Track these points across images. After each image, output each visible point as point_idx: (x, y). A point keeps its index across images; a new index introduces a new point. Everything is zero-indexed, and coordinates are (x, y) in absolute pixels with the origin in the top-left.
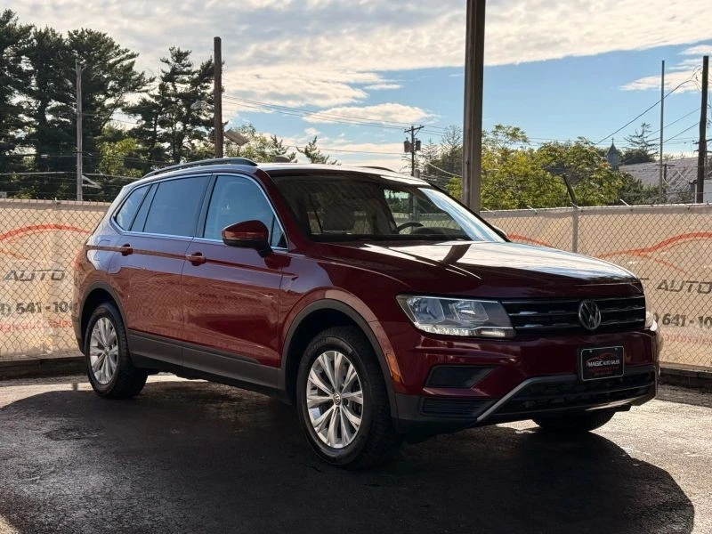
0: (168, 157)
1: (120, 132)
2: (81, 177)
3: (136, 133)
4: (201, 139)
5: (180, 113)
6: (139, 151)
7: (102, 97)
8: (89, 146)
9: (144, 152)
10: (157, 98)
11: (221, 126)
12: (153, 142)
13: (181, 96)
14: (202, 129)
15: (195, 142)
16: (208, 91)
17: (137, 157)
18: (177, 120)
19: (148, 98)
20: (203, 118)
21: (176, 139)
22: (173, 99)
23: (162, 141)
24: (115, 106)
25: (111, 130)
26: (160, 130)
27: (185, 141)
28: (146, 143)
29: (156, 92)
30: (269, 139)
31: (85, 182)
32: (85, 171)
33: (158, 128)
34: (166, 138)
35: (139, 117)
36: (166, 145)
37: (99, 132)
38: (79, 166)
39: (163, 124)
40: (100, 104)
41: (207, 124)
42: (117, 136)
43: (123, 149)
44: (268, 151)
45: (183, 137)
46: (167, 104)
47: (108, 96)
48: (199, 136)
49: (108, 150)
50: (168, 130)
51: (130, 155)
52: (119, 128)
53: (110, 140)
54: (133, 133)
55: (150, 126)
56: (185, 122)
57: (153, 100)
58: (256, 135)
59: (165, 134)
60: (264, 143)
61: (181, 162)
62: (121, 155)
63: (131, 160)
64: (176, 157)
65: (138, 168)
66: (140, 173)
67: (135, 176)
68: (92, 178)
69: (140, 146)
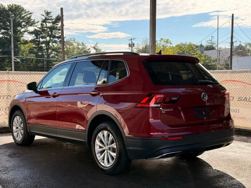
0: (45, 49)
1: (27, 41)
2: (13, 57)
4: (56, 43)
5: (48, 34)
6: (34, 48)
7: (20, 28)
8: (16, 46)
9: (36, 48)
10: (40, 28)
11: (63, 38)
12: (39, 44)
13: (49, 28)
14: (56, 39)
15: (54, 44)
16: (58, 26)
17: (33, 50)
18: (47, 36)
19: (37, 29)
20: (57, 35)
21: (47, 43)
22: (46, 29)
23: (42, 44)
24: (25, 31)
25: (24, 40)
26: (41, 40)
27: (50, 44)
28: (36, 45)
29: (40, 26)
30: (80, 43)
31: (15, 59)
33: (41, 39)
34: (43, 43)
35: (34, 35)
36: (44, 45)
37: (19, 41)
38: (13, 54)
39: (42, 38)
40: (19, 31)
41: (58, 38)
42: (26, 42)
43: (28, 47)
44: (80, 47)
45: (50, 42)
46: (44, 31)
47: (22, 28)
48: (55, 42)
49: (22, 47)
50: (44, 40)
51: (31, 49)
52: (26, 39)
53: (23, 44)
54: (31, 41)
55: (38, 38)
56: (50, 36)
57: (38, 29)
58: (76, 41)
59: (43, 41)
60: (79, 44)
61: (49, 51)
62: (27, 49)
63: (31, 51)
64: (47, 49)
65: (34, 54)
66: (34, 55)
67: (32, 56)
68: (17, 58)
69: (34, 46)
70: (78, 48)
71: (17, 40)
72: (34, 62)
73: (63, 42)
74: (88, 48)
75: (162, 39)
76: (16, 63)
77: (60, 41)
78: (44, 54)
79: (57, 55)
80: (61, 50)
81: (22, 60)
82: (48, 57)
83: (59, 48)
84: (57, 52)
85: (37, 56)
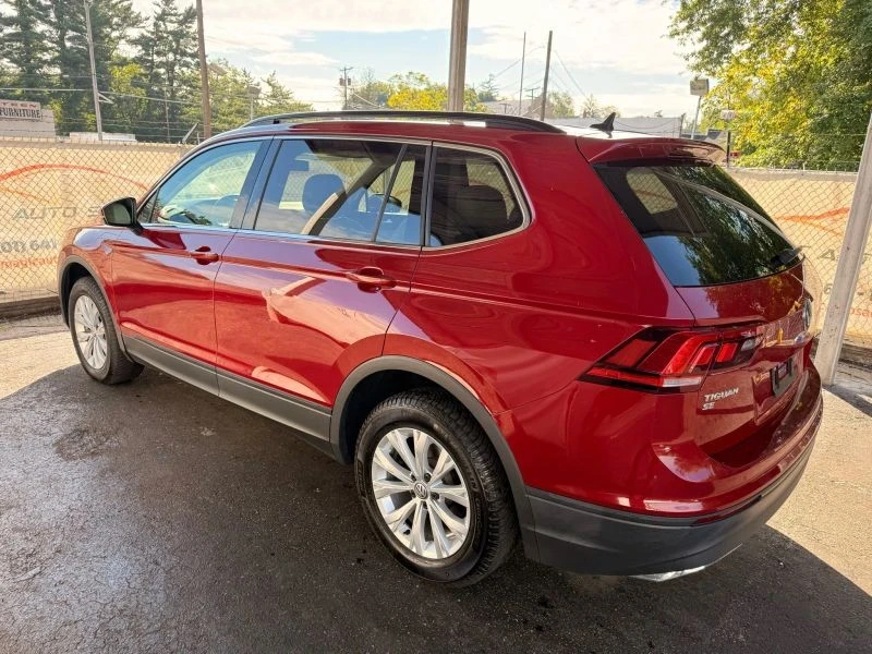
0: (164, 80)
1: (125, 59)
2: (97, 94)
3: (139, 60)
4: (188, 67)
5: (171, 46)
6: (141, 74)
7: (109, 30)
8: (101, 70)
9: (146, 76)
10: (152, 33)
11: (205, 57)
12: (151, 68)
13: (171, 33)
14: (189, 59)
15: (184, 69)
16: (192, 30)
17: (140, 79)
18: (169, 51)
19: (146, 33)
20: (189, 51)
21: (170, 66)
22: (165, 35)
23: (158, 67)
24: (119, 38)
25: (118, 57)
26: (156, 59)
27: (177, 68)
28: (147, 68)
29: (151, 28)
30: (240, 70)
31: (100, 98)
32: (100, 89)
33: (155, 57)
34: (162, 65)
35: (140, 47)
36: (162, 71)
37: (109, 58)
38: (95, 85)
39: (159, 54)
40: (108, 36)
41: (193, 56)
42: (123, 62)
43: (129, 72)
44: (238, 78)
45: (175, 65)
46: (160, 38)
47: (114, 30)
48: (187, 65)
49: (117, 73)
50: (163, 59)
51: (135, 77)
52: (124, 56)
53: (118, 65)
54: (135, 60)
55: (149, 55)
56: (175, 52)
57: (149, 35)
58: (230, 65)
59: (161, 62)
60: (235, 73)
61: (175, 84)
62: (128, 77)
63: (136, 83)
64: (171, 80)
65: (142, 87)
66: (144, 91)
67: (140, 93)
68: (107, 95)
69: (142, 71)
70: (235, 81)
71: (103, 55)
72: (144, 105)
73: (203, 65)
74: (255, 82)
75: (411, 73)
76: (104, 107)
77: (198, 64)
78: (165, 89)
79: (191, 93)
80: (200, 84)
81: (118, 101)
82: (173, 96)
83: (195, 79)
84: (191, 86)
85: (150, 93)
